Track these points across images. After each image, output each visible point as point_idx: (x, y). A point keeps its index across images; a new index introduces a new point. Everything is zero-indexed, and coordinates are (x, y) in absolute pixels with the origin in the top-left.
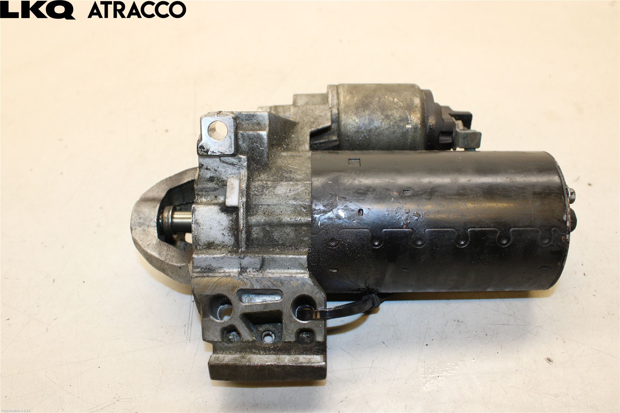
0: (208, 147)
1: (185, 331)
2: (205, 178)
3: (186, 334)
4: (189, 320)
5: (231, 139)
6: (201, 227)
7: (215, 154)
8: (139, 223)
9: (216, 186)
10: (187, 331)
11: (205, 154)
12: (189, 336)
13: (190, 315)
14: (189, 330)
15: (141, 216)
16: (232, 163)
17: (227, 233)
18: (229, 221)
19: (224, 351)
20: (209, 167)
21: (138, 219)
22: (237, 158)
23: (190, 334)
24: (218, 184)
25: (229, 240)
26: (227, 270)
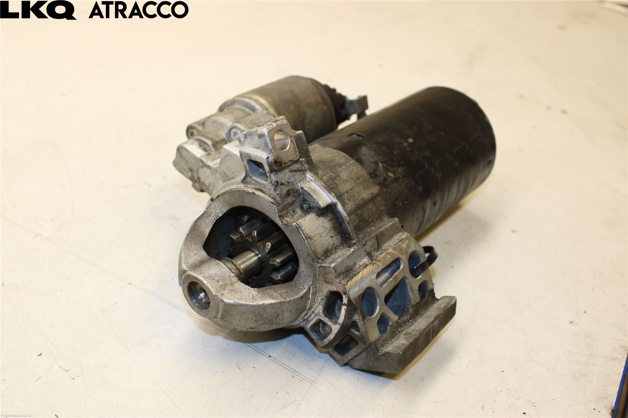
0: (280, 160)
1: (299, 380)
2: (283, 195)
3: (303, 380)
4: (289, 370)
5: (293, 144)
6: (314, 239)
7: (287, 165)
8: (221, 286)
9: (294, 199)
10: (301, 379)
11: (280, 168)
12: (308, 380)
13: (283, 367)
14: (301, 376)
15: (217, 278)
16: (298, 169)
17: (333, 234)
18: (329, 222)
19: (383, 346)
20: (283, 182)
21: (217, 283)
22: (299, 163)
23: (306, 378)
24: (295, 196)
25: (336, 240)
26: (361, 263)
